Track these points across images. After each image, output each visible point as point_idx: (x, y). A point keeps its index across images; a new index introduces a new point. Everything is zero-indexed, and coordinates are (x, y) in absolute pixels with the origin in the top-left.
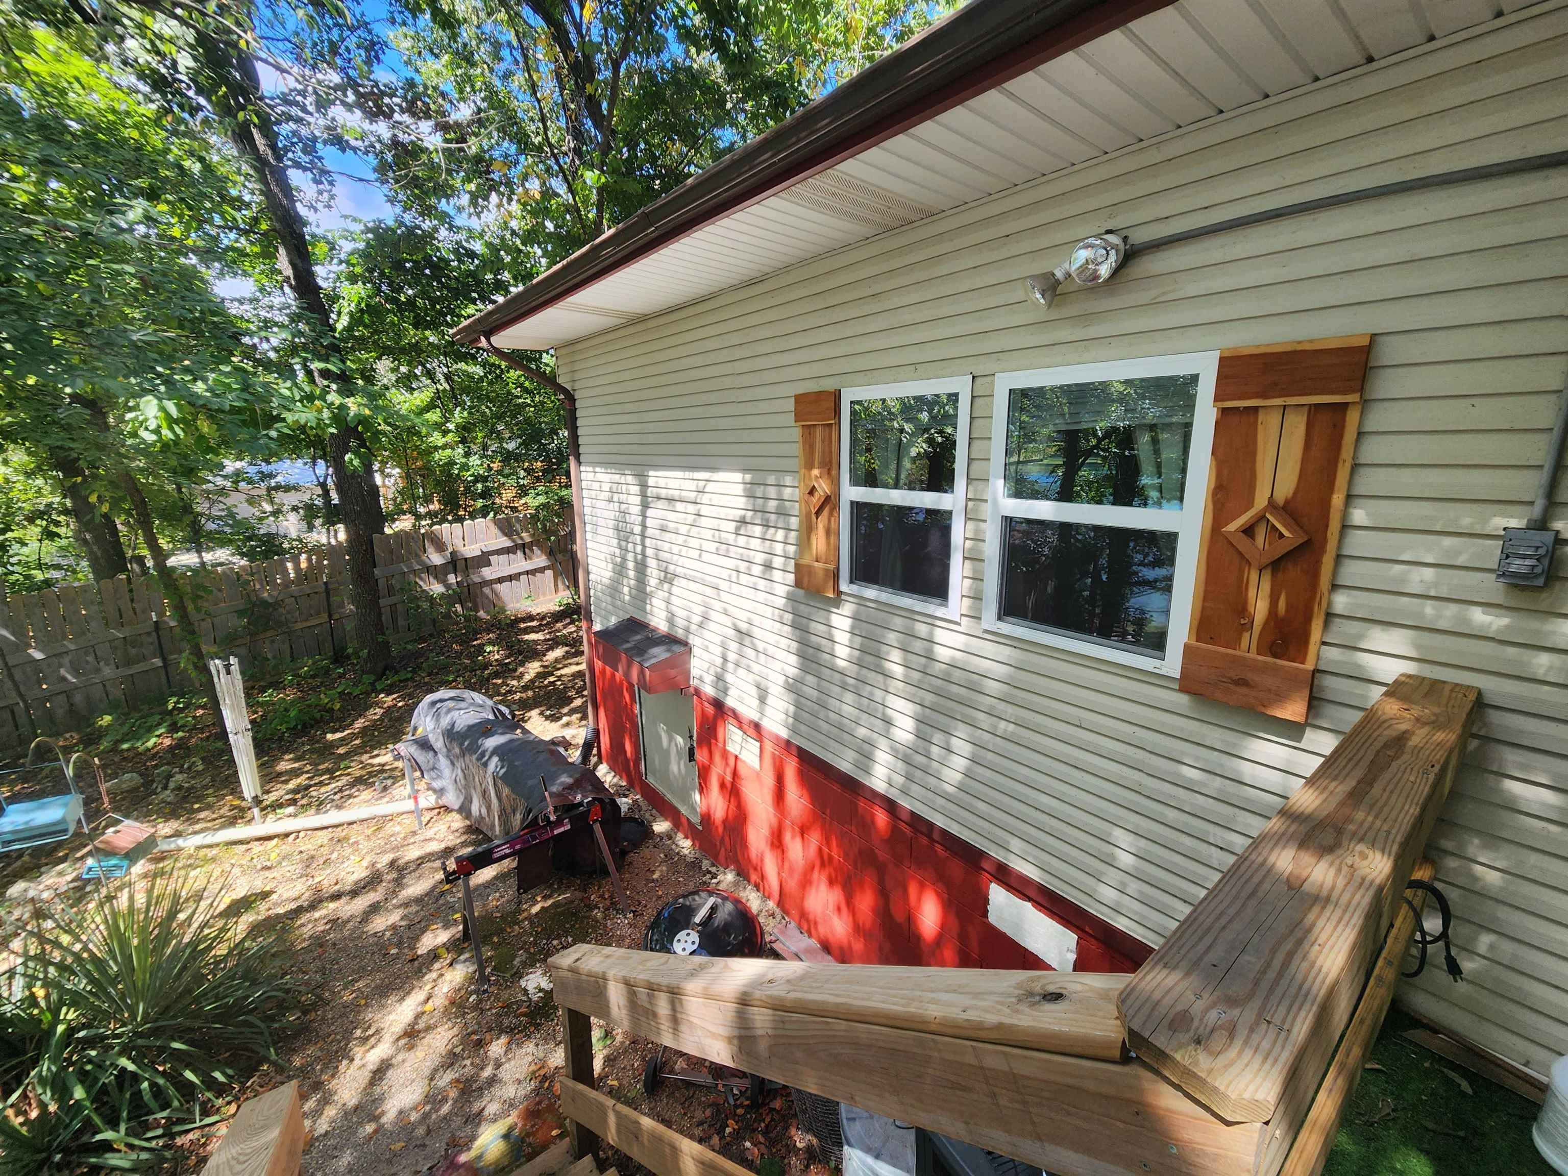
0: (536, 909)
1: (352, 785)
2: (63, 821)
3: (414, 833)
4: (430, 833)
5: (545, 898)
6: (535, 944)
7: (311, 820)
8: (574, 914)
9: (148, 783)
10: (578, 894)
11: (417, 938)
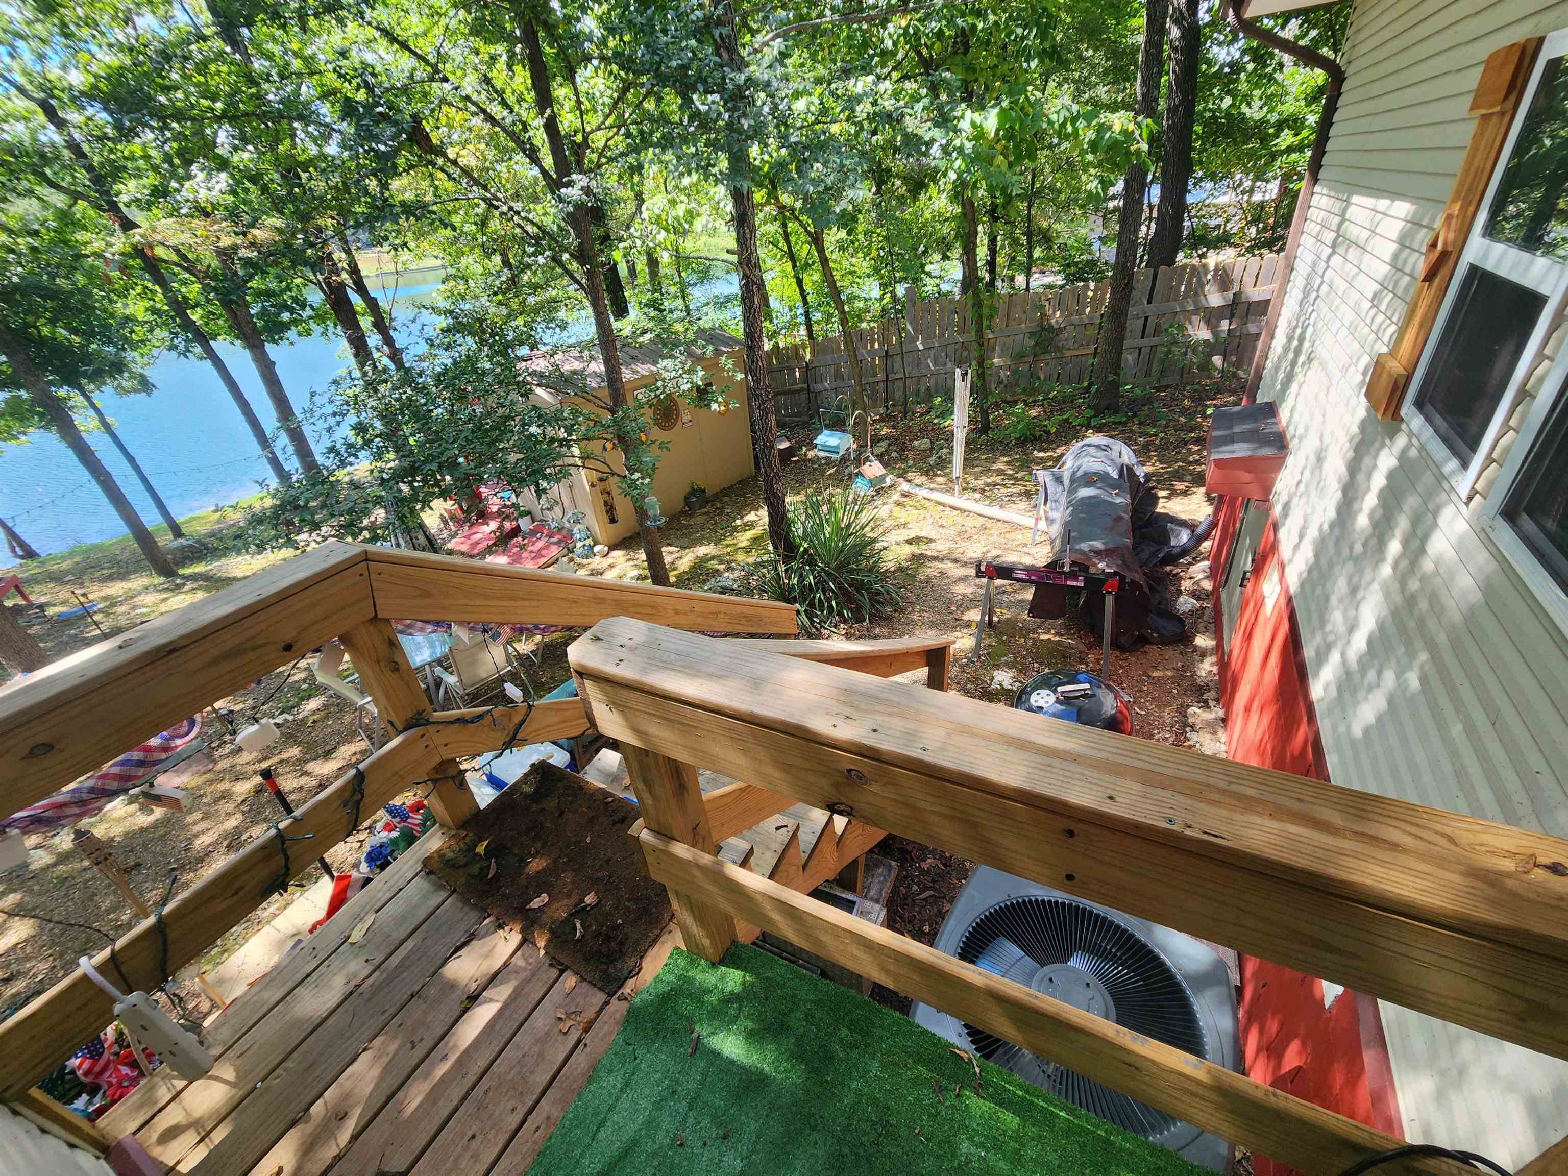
0: (1045, 637)
1: (1020, 494)
2: (838, 447)
3: (1026, 545)
4: (1034, 550)
5: (1056, 634)
6: (1024, 657)
7: (981, 508)
8: (1066, 657)
9: (932, 449)
10: (1082, 647)
11: (968, 609)
